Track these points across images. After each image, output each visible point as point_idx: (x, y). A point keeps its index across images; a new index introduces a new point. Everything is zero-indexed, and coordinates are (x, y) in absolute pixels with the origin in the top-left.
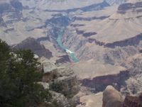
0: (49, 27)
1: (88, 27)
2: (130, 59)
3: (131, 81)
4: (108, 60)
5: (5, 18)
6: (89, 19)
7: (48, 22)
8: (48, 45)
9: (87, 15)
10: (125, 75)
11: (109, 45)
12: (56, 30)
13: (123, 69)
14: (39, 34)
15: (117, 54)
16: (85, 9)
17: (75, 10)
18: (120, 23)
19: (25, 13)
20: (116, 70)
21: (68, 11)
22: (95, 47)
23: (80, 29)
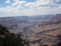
0: (23, 30)
1: (32, 30)
2: (41, 36)
3: (41, 41)
5: (14, 28)
6: (32, 28)
8: (23, 34)
10: (40, 40)
13: (39, 39)
15: (38, 35)
16: (31, 26)
17: (29, 26)
19: (18, 27)
20: (38, 39)
21: (28, 26)
22: (33, 34)
23: (30, 30)
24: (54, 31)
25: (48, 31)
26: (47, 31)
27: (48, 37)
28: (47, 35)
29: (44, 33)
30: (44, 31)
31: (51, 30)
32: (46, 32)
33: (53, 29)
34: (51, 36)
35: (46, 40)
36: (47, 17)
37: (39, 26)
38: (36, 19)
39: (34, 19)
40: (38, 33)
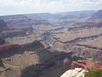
0: (43, 36)
1: (57, 36)
4: (64, 48)
6: (57, 33)
7: (42, 34)
9: (56, 32)
10: (71, 53)
11: (65, 43)
12: (45, 37)
13: (70, 51)
14: (39, 39)
16: (56, 30)
17: (52, 30)
18: (68, 35)
21: (50, 31)
22: (60, 43)
23: (54, 37)
24: (95, 39)
25: (84, 39)
26: (82, 38)
27: (84, 49)
28: (82, 45)
29: (77, 41)
30: (77, 39)
31: (88, 37)
32: (81, 41)
33: (92, 35)
34: (90, 47)
35: (82, 53)
36: (82, 15)
37: (70, 29)
38: (64, 18)
39: (61, 19)
40: (68, 42)
